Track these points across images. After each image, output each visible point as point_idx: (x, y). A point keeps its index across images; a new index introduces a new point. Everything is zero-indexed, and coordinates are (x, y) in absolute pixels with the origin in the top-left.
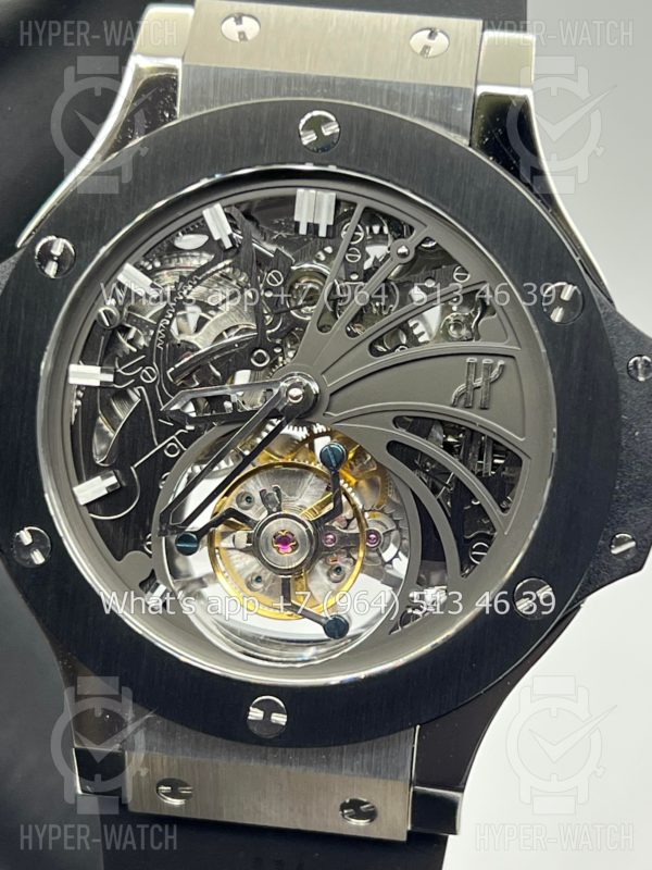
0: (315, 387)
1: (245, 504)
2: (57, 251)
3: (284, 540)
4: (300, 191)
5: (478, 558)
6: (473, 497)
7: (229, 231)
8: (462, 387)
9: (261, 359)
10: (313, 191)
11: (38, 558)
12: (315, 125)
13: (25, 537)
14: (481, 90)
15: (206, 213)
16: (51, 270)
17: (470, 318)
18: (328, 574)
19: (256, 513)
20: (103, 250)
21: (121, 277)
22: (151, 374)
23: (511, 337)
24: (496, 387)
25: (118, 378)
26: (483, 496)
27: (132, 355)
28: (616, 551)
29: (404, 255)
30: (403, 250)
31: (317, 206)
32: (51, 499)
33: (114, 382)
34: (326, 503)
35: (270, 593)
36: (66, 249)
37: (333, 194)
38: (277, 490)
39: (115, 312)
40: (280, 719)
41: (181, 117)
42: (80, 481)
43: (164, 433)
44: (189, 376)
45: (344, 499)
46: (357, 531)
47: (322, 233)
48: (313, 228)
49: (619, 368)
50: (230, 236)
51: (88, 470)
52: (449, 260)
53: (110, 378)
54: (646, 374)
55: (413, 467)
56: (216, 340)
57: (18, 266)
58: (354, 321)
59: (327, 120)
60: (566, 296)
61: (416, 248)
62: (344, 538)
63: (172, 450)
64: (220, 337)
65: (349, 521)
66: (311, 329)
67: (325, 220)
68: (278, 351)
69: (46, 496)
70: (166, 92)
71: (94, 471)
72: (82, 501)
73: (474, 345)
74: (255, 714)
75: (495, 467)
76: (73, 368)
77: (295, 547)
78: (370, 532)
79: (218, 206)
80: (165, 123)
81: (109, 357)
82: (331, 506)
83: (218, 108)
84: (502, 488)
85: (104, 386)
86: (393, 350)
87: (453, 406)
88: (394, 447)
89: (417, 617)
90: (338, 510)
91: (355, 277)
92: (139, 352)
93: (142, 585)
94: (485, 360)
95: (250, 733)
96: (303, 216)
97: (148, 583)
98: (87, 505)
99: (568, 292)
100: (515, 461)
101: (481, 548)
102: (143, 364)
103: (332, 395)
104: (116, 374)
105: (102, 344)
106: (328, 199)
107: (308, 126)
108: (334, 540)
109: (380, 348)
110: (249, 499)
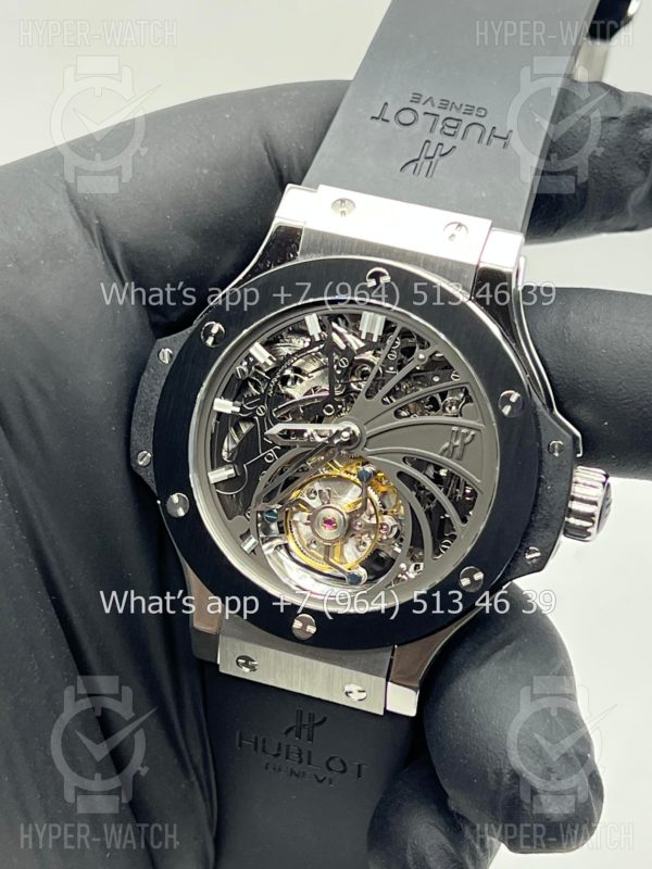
0: (358, 432)
1: (313, 495)
2: (214, 331)
3: (329, 522)
4: (365, 313)
5: (445, 549)
6: (445, 512)
7: (320, 331)
8: (447, 445)
9: (329, 410)
10: (372, 314)
11: (181, 513)
12: (376, 276)
13: (175, 498)
14: (482, 265)
15: (307, 318)
16: (210, 341)
17: (458, 403)
18: (357, 547)
19: (315, 503)
20: (245, 332)
21: (252, 350)
22: (262, 410)
23: (480, 419)
24: (468, 447)
25: (243, 410)
26: (451, 512)
27: (254, 397)
28: (528, 557)
29: (423, 360)
30: (421, 356)
31: (373, 322)
32: (193, 477)
33: (241, 412)
34: (358, 502)
35: (320, 552)
36: (220, 331)
37: (384, 317)
38: (329, 491)
39: (245, 369)
40: (312, 629)
41: (300, 260)
42: (213, 468)
43: (266, 447)
44: (287, 414)
45: (369, 501)
46: (375, 522)
47: (375, 339)
48: (370, 335)
49: (544, 446)
50: (320, 335)
51: (217, 463)
52: (449, 367)
53: (238, 409)
54: (559, 452)
55: (412, 489)
56: (306, 395)
57: (191, 336)
58: (388, 395)
59: (384, 275)
60: (513, 399)
61: (431, 357)
62: (367, 526)
63: (269, 458)
64: (309, 393)
65: (371, 516)
66: (362, 396)
67: (377, 332)
68: (340, 407)
69: (191, 476)
70: (293, 242)
71: (221, 463)
72: (212, 482)
73: (459, 420)
74: (297, 624)
75: (465, 494)
76: (217, 400)
77: (336, 527)
78: (383, 524)
79: (314, 315)
80: (290, 260)
81: (239, 397)
82: (360, 505)
83: (322, 258)
84: (464, 509)
85: (233, 414)
86: (409, 416)
87: (442, 454)
88: (401, 475)
89: (404, 580)
90: (364, 508)
91: (391, 368)
92: (257, 396)
93: (241, 537)
94: (464, 431)
95: (293, 635)
96: (364, 328)
97: (245, 536)
98: (215, 484)
99: (515, 396)
100: (474, 494)
101: (448, 544)
102: (258, 403)
103: (369, 438)
104: (242, 407)
105: (236, 389)
106: (380, 320)
107: (371, 277)
108: (360, 526)
109: (404, 413)
110: (315, 492)
